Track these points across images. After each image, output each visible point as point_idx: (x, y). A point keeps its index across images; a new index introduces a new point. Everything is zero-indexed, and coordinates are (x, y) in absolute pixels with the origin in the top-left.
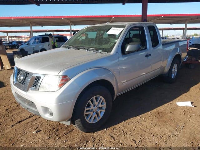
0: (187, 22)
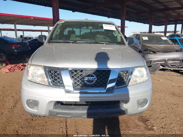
0: (49, 25)
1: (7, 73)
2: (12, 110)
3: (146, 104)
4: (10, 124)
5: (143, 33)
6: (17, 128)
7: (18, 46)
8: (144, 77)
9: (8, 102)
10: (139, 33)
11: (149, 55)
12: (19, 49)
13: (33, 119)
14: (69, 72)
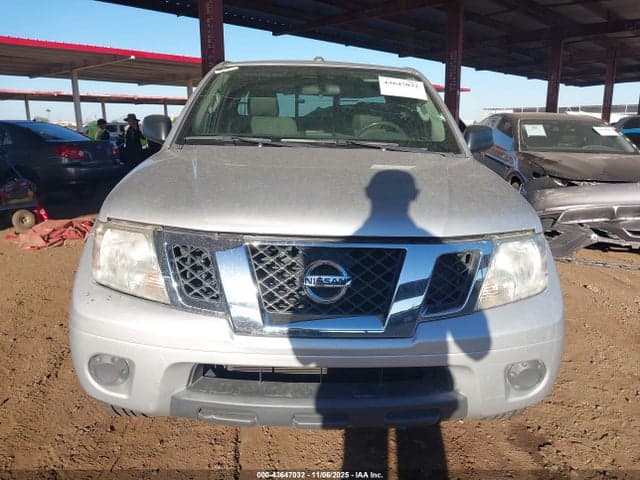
1: (39, 248)
2: (40, 389)
3: (539, 381)
4: (30, 445)
5: (525, 110)
6: (56, 459)
7: (81, 153)
8: (533, 277)
9: (30, 357)
10: (511, 112)
11: (548, 192)
12: (85, 166)
13: (116, 428)
14: (248, 253)
